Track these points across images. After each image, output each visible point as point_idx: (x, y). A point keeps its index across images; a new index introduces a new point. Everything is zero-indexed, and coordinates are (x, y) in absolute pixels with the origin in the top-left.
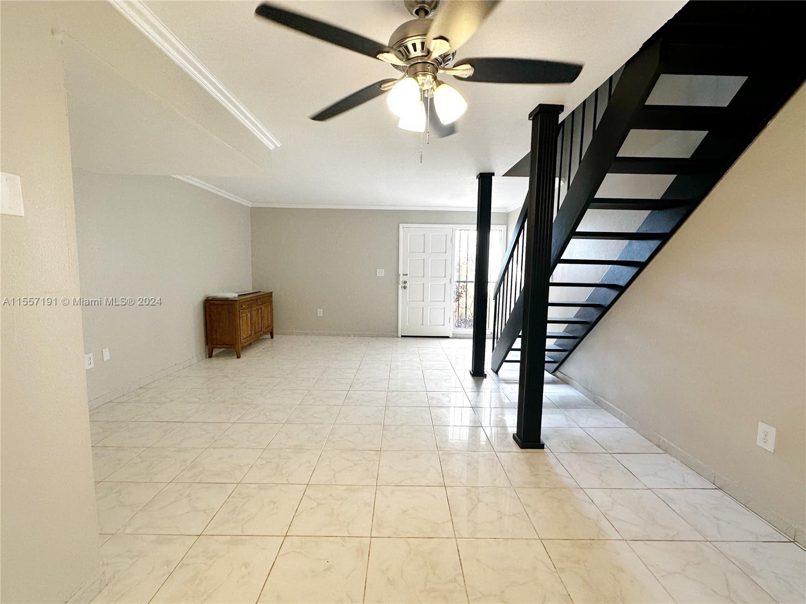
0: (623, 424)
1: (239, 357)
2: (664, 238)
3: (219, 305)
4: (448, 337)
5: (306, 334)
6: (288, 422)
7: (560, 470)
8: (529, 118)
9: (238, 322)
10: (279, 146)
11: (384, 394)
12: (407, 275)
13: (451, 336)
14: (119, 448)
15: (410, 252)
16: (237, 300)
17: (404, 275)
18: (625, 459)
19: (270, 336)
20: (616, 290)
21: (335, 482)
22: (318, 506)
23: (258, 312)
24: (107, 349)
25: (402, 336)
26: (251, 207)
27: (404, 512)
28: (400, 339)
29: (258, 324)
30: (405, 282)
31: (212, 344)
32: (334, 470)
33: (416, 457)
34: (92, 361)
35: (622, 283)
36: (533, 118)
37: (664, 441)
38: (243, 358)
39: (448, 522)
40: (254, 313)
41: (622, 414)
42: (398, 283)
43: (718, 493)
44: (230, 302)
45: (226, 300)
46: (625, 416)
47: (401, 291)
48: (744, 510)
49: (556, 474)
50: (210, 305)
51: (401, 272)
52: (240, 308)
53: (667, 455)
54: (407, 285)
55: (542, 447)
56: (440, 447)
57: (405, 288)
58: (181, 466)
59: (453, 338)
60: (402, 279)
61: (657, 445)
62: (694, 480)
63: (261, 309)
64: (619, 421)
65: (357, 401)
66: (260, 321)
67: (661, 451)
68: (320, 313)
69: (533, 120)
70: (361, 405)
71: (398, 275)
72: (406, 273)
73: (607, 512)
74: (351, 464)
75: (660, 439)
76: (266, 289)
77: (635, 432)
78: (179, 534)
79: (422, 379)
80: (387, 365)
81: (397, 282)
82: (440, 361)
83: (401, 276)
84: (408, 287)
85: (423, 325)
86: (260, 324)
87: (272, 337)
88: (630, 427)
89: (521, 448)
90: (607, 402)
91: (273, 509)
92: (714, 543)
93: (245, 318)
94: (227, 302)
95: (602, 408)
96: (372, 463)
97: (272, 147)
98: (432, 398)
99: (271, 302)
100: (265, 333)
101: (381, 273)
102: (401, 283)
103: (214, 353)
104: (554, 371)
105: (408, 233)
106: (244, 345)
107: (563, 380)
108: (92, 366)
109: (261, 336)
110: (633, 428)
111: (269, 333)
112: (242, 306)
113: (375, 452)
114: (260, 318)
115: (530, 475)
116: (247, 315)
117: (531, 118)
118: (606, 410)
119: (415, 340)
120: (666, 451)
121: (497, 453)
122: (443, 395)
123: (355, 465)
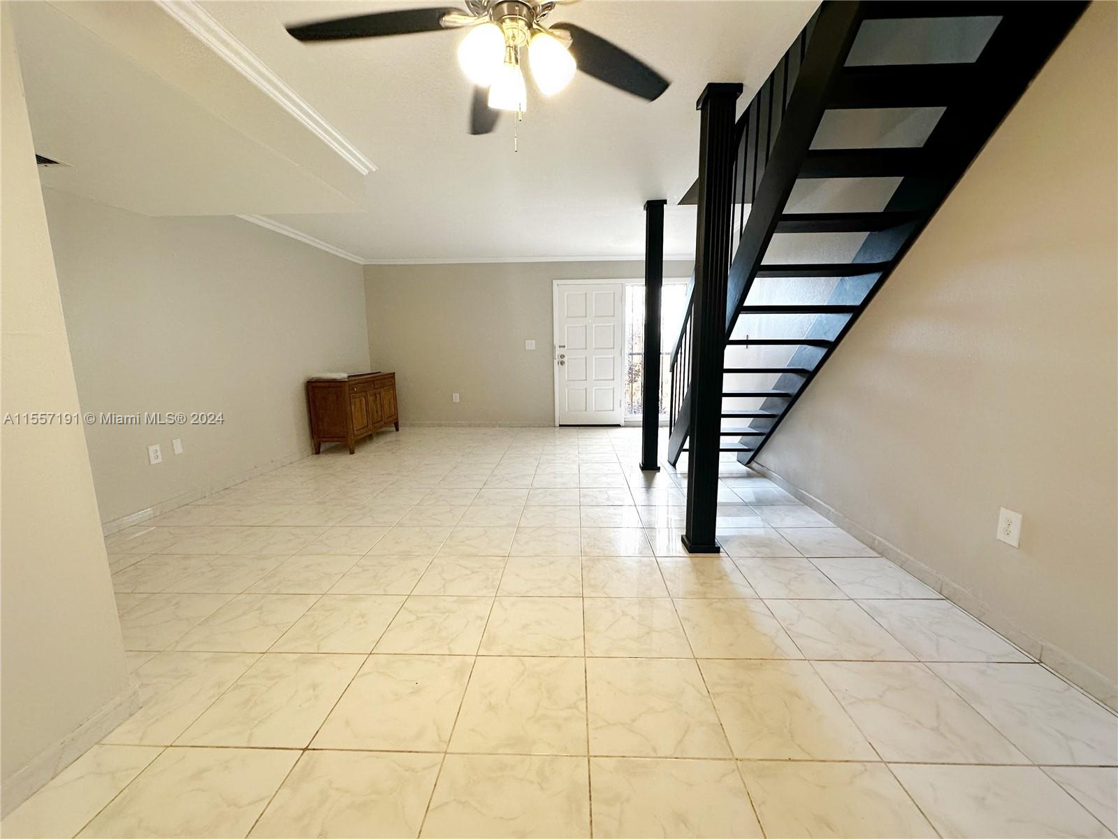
0: (831, 523)
1: (352, 453)
2: (885, 270)
3: (324, 387)
4: (618, 426)
5: (440, 425)
6: (400, 525)
7: (736, 578)
8: (697, 106)
9: (349, 408)
10: (374, 170)
11: (525, 492)
12: (564, 347)
13: (622, 423)
14: (187, 557)
15: (567, 317)
16: (345, 382)
17: (560, 347)
18: (825, 565)
19: (394, 429)
20: (825, 347)
21: (444, 592)
22: (417, 619)
23: (376, 397)
24: (179, 440)
25: (560, 426)
26: (364, 265)
27: (525, 627)
28: (557, 429)
29: (377, 412)
30: (562, 356)
31: (319, 437)
32: (444, 579)
33: (551, 563)
34: (159, 454)
35: (831, 337)
36: (702, 106)
37: (880, 542)
38: (357, 455)
39: (579, 637)
40: (371, 399)
41: (830, 511)
42: (553, 358)
43: (946, 604)
44: (338, 384)
45: (334, 381)
46: (833, 512)
47: (556, 366)
48: (977, 625)
49: (731, 583)
50: (313, 387)
51: (557, 343)
52: (351, 392)
53: (883, 560)
54: (565, 359)
55: (717, 550)
56: (585, 552)
57: (562, 363)
58: (258, 575)
59: (625, 427)
60: (558, 352)
61: (871, 548)
62: (913, 588)
63: (380, 394)
64: (825, 519)
65: (490, 500)
66: (379, 409)
67: (876, 555)
68: (456, 397)
69: (702, 109)
70: (494, 504)
71: (553, 347)
72: (563, 345)
73: (789, 626)
74: (469, 572)
75: (875, 540)
76: (386, 370)
77: (845, 532)
78: (240, 651)
79: (576, 474)
80: (536, 459)
81: (551, 356)
82: (604, 453)
83: (557, 348)
84: (566, 362)
85: (586, 410)
86: (380, 413)
87: (397, 430)
88: (839, 527)
89: (690, 553)
90: (811, 496)
91: (360, 624)
92: (927, 664)
93: (358, 405)
94: (333, 384)
95: (807, 505)
96: (495, 571)
97: (365, 172)
98: (585, 496)
99: (393, 385)
100: (386, 424)
101: (531, 345)
102: (557, 357)
103: (321, 450)
104: (749, 462)
105: (565, 292)
106: (359, 437)
107: (759, 473)
108: (160, 460)
109: (381, 427)
110: (842, 528)
111: (393, 425)
112: (353, 389)
113: (501, 558)
114: (379, 406)
115: (696, 584)
116: (361, 400)
117: (700, 107)
118: (810, 507)
119: (576, 430)
120: (882, 554)
121: (658, 559)
122: (600, 491)
123: (473, 572)
